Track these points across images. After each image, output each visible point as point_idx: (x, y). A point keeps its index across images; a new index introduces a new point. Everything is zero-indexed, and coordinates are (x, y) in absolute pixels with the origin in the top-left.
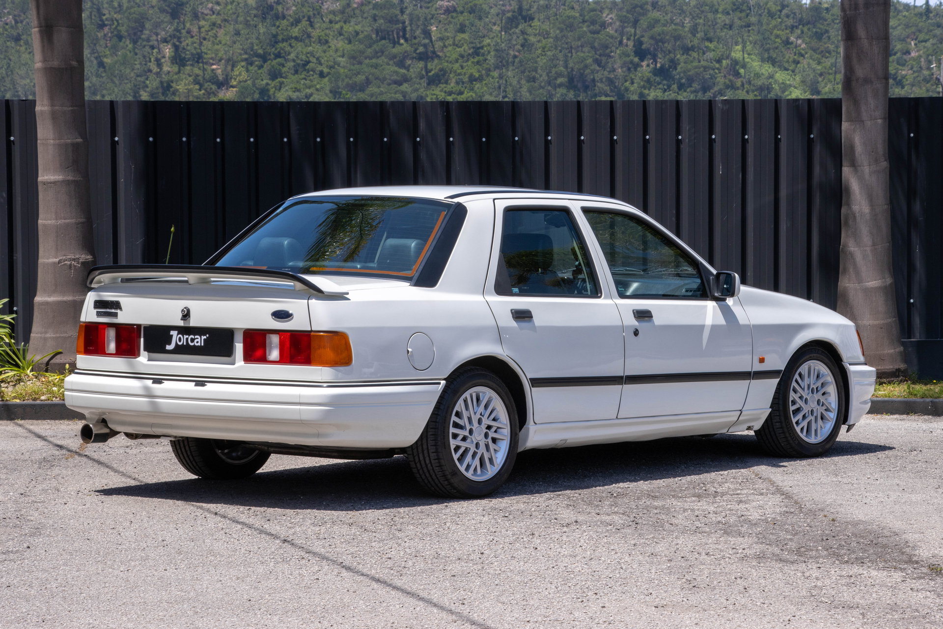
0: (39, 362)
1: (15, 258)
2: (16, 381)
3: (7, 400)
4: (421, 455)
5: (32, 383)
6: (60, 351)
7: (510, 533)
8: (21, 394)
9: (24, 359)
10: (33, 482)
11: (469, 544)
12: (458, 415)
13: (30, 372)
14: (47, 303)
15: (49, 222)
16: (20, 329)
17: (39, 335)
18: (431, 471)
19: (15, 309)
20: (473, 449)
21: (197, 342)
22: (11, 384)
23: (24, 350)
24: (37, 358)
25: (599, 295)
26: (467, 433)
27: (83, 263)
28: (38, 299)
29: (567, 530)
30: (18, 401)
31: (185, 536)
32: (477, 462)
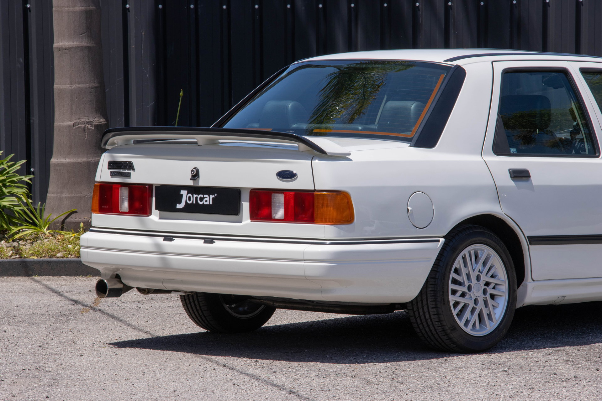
0: (55, 221)
1: (31, 121)
2: (33, 239)
3: (25, 257)
4: (421, 311)
5: (48, 241)
6: (75, 210)
7: (509, 387)
8: (38, 252)
9: (41, 217)
10: (50, 335)
11: (469, 397)
12: (457, 271)
13: (47, 230)
14: (63, 164)
15: (64, 86)
16: (37, 189)
17: (55, 195)
18: (431, 326)
19: (32, 170)
20: (472, 305)
21: (206, 201)
22: (28, 241)
23: (41, 210)
24: (54, 217)
25: (597, 154)
26: (465, 289)
27: (96, 126)
28: (54, 160)
29: (567, 385)
30: (35, 258)
31: (196, 387)
32: (475, 317)
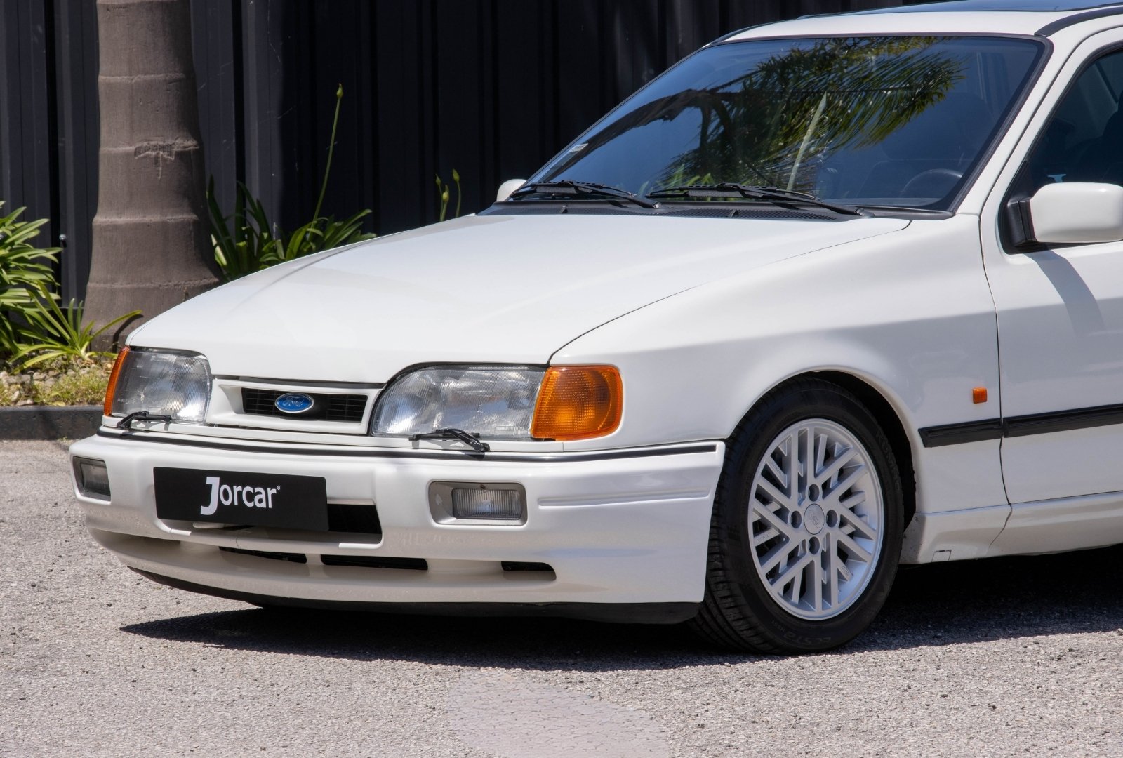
0: (102, 333)
1: (60, 145)
2: (61, 368)
3: (43, 404)
5: (88, 373)
6: (139, 312)
8: (68, 393)
9: (75, 328)
13: (87, 351)
14: (115, 227)
15: (118, 78)
16: (72, 272)
19: (62, 237)
22: (51, 373)
23: (75, 312)
24: (100, 325)
27: (180, 155)
28: (99, 219)
30: (62, 405)
